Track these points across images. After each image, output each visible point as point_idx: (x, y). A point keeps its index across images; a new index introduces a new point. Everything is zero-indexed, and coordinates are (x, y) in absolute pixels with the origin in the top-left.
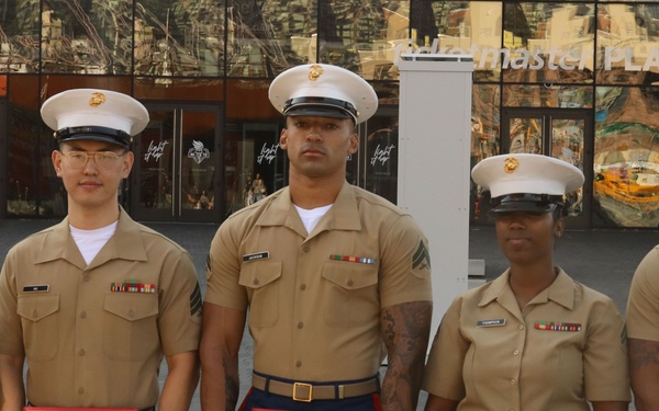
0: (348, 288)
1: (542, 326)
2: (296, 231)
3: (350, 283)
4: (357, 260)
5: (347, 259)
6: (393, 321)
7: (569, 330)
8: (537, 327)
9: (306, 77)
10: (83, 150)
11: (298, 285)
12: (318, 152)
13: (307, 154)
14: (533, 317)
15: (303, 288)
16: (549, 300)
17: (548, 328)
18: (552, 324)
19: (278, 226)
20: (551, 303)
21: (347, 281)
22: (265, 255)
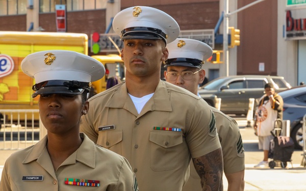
0: (166, 147)
1: (71, 183)
2: (130, 112)
3: (167, 144)
4: (171, 129)
5: (164, 129)
6: (203, 165)
7: (90, 186)
8: (66, 183)
9: (131, 15)
10: (176, 71)
11: (134, 146)
12: (140, 61)
13: (135, 63)
14: (64, 175)
15: (136, 147)
16: (77, 161)
17: (75, 184)
18: (78, 181)
19: (119, 108)
20: (78, 164)
21: (165, 142)
22: (112, 127)
